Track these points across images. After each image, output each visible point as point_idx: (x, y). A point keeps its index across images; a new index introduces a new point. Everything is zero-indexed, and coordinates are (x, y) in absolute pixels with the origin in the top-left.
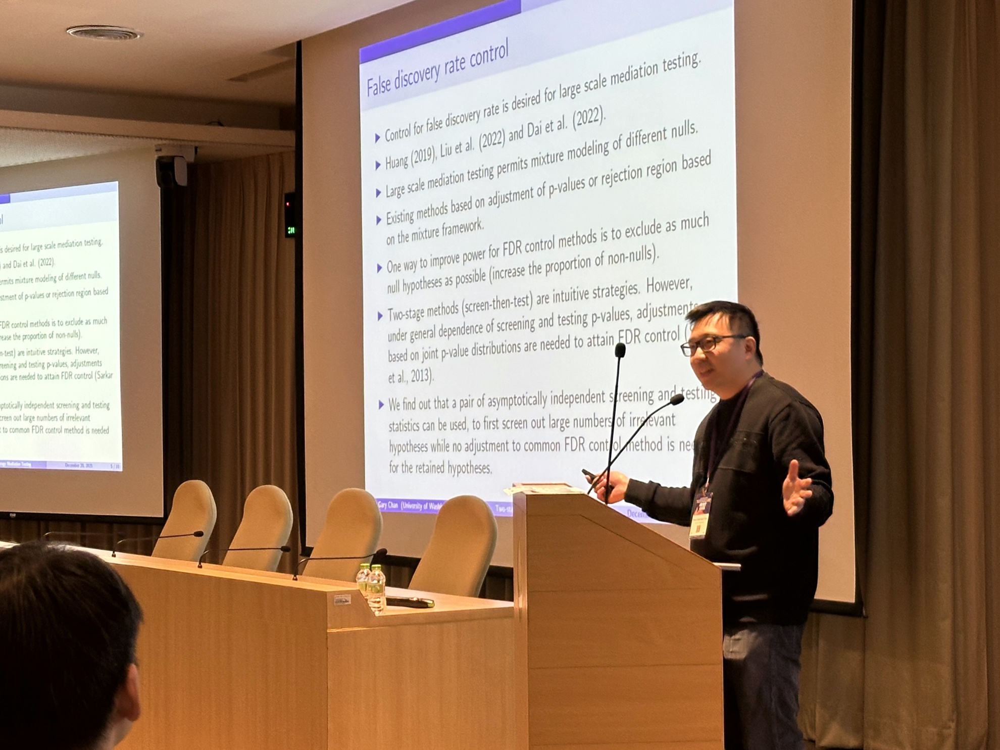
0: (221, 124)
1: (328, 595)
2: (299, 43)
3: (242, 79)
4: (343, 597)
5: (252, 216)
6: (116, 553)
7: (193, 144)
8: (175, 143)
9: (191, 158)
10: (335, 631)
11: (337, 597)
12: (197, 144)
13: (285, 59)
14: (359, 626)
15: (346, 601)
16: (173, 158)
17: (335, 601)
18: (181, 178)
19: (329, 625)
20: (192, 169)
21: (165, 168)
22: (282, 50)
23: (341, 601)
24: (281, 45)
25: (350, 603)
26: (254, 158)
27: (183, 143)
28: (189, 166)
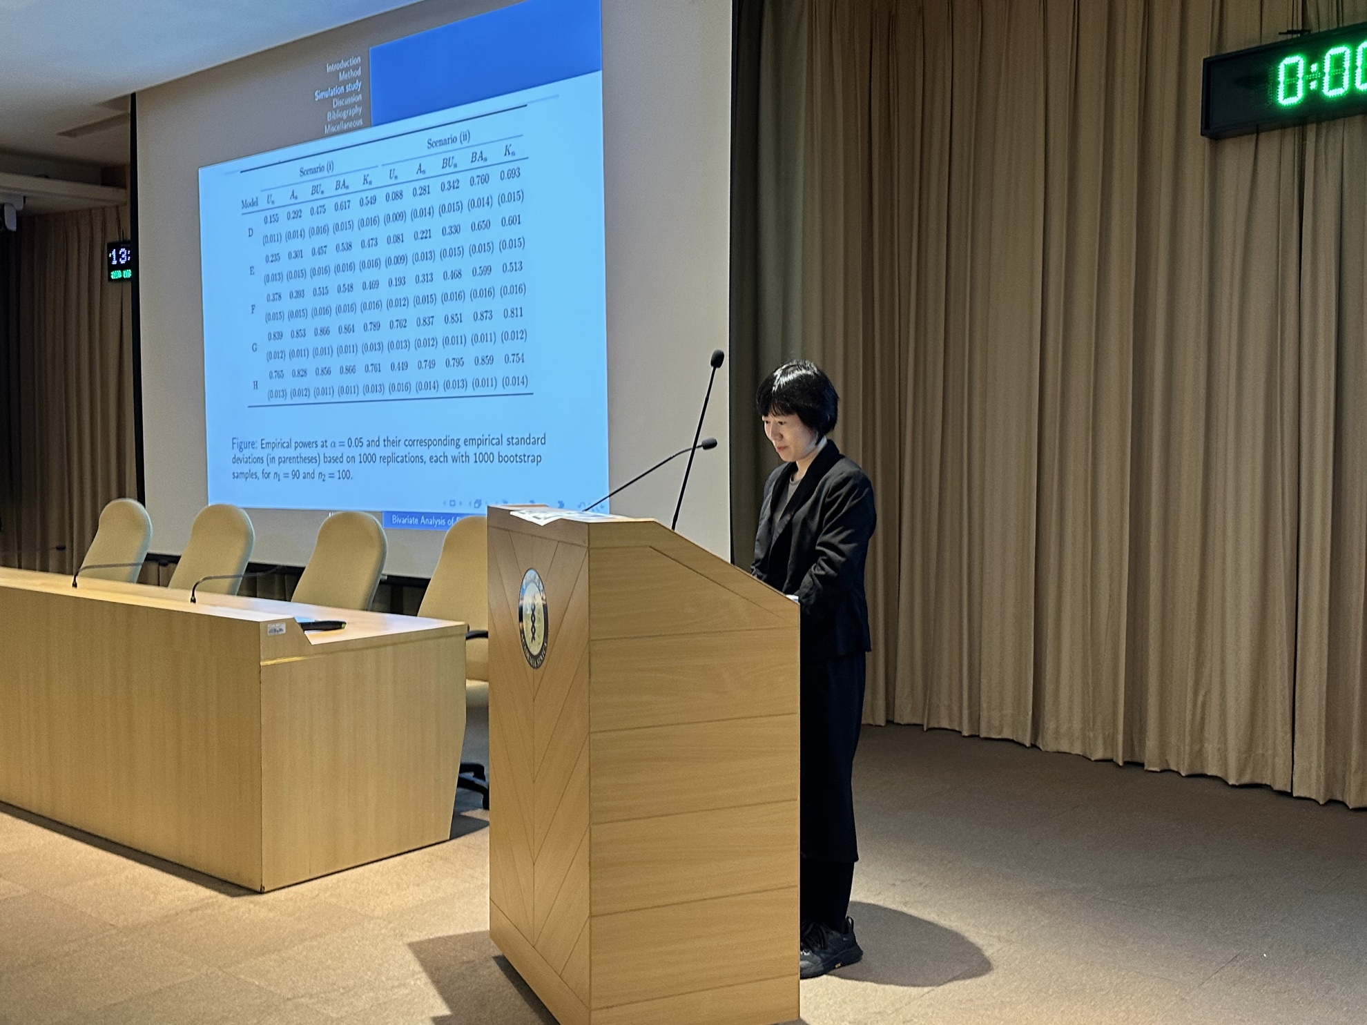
0: (47, 177)
1: (261, 625)
2: (133, 95)
3: (71, 133)
4: (277, 626)
7: (21, 193)
8: (5, 191)
9: (20, 206)
10: (269, 663)
11: (270, 627)
12: (26, 194)
13: (119, 113)
14: (294, 656)
15: (281, 630)
16: (4, 205)
17: (269, 630)
18: (11, 224)
19: (262, 657)
20: (20, 217)
22: (116, 103)
23: (275, 631)
24: (115, 96)
25: (285, 631)
26: (77, 211)
27: (9, 192)
28: (18, 212)
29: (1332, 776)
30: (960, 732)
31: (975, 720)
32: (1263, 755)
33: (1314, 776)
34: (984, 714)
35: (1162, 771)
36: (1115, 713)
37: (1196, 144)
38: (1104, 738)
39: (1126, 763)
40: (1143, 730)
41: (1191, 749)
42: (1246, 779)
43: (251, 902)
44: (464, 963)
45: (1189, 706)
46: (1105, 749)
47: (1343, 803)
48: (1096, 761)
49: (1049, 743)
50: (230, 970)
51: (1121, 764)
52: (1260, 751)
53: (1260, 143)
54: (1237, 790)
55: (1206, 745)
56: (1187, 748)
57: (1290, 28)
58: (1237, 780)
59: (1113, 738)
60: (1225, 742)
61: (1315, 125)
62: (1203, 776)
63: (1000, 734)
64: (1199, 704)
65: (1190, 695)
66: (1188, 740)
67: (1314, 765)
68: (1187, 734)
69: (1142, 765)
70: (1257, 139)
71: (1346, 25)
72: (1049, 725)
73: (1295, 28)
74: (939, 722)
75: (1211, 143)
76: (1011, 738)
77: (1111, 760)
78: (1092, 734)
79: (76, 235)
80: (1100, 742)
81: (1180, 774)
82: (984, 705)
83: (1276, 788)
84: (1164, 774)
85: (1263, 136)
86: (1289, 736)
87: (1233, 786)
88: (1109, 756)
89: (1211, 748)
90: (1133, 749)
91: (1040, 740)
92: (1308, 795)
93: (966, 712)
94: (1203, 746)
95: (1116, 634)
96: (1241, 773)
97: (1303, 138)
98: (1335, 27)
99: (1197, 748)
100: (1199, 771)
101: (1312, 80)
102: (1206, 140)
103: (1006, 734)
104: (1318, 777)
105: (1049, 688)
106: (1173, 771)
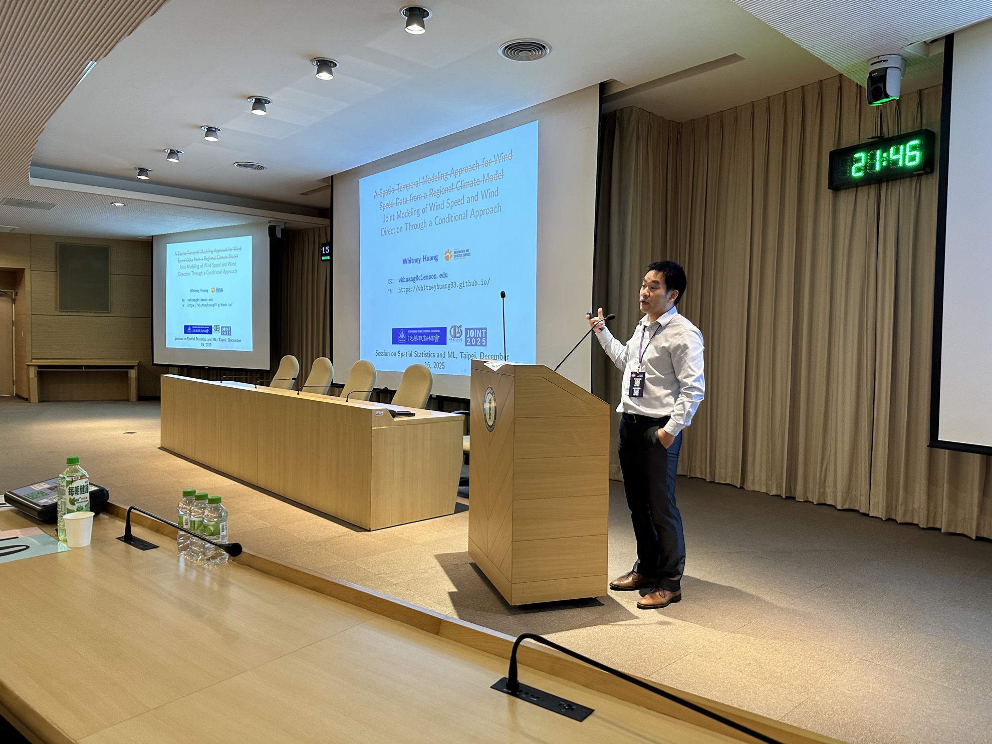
0: (295, 214)
1: (373, 411)
2: (332, 176)
3: (305, 194)
4: (380, 412)
5: (307, 252)
6: (257, 386)
7: (284, 221)
8: (277, 220)
9: (283, 228)
10: (376, 428)
11: (377, 412)
12: (286, 221)
13: (327, 184)
14: (387, 426)
16: (275, 226)
17: (375, 414)
18: (279, 235)
19: (373, 426)
20: (283, 232)
21: (272, 230)
22: (325, 180)
23: (379, 414)
24: (324, 177)
25: (382, 415)
26: (308, 229)
27: (280, 220)
28: (282, 230)
29: (889, 506)
30: (705, 480)
31: (713, 474)
32: (855, 495)
33: (880, 506)
34: (717, 471)
35: (805, 502)
36: (782, 474)
37: (826, 194)
38: (776, 485)
39: (786, 497)
40: (795, 482)
41: (819, 491)
42: (846, 507)
43: (365, 534)
44: (454, 564)
45: (818, 470)
46: (777, 490)
47: (895, 520)
48: (772, 496)
49: (749, 486)
50: (353, 562)
51: (784, 497)
52: (854, 493)
53: (858, 191)
54: (841, 512)
55: (827, 489)
56: (817, 490)
57: (874, 136)
58: (841, 507)
59: (781, 485)
60: (836, 488)
61: (886, 183)
62: (825, 504)
63: (725, 481)
64: (824, 468)
65: (819, 464)
66: (817, 487)
67: (881, 501)
68: (817, 484)
69: (794, 498)
70: (857, 190)
71: (902, 133)
72: (750, 477)
73: (876, 136)
74: (695, 475)
75: (833, 193)
76: (730, 483)
77: (779, 496)
78: (770, 483)
79: (307, 241)
80: (774, 486)
81: (813, 503)
82: (717, 466)
83: (861, 512)
84: (806, 503)
85: (859, 188)
86: (868, 485)
87: (839, 510)
88: (779, 493)
89: (829, 491)
90: (791, 491)
91: (745, 485)
92: (877, 516)
93: (708, 470)
94: (825, 489)
95: (783, 433)
96: (843, 504)
97: (880, 190)
98: (897, 135)
99: (822, 490)
100: (823, 502)
101: (883, 161)
102: (831, 191)
103: (728, 482)
104: (883, 506)
105: (750, 459)
106: (811, 502)
